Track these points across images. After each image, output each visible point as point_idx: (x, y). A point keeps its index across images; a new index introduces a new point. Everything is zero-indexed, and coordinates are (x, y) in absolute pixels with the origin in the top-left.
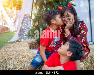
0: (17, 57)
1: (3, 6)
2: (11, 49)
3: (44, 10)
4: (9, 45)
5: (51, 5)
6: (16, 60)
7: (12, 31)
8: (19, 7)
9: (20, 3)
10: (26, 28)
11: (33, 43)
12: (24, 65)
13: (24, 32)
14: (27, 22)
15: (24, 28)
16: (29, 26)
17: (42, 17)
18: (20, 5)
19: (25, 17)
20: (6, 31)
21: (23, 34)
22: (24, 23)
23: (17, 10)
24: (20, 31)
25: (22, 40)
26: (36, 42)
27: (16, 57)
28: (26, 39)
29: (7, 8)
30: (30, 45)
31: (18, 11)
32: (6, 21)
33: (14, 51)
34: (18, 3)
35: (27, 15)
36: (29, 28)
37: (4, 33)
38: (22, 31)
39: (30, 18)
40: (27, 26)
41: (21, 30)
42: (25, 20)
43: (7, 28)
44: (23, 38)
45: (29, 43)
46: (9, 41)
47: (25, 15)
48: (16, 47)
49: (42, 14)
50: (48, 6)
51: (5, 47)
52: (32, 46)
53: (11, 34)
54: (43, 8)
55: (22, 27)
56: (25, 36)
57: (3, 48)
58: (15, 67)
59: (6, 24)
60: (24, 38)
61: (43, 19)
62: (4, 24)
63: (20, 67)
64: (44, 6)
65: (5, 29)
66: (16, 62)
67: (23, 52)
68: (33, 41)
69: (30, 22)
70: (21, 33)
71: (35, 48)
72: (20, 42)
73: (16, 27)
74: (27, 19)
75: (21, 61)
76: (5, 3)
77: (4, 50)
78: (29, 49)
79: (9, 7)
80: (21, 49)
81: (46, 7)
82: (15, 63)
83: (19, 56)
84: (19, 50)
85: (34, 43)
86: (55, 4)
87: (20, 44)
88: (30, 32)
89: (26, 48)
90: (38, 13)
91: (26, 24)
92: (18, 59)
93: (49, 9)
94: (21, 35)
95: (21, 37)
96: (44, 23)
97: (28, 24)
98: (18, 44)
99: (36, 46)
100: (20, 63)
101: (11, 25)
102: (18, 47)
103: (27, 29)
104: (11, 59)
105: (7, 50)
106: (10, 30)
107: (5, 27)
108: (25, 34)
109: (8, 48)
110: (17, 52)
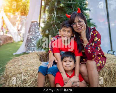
0: (28, 71)
1: (4, 12)
2: (19, 62)
3: (55, 17)
4: (17, 57)
5: (63, 11)
6: (27, 74)
7: (17, 42)
8: (24, 12)
9: (25, 7)
10: (34, 37)
11: (43, 55)
12: (36, 79)
13: (32, 42)
14: (35, 30)
15: (31, 37)
16: (38, 35)
17: (53, 25)
18: (25, 9)
19: (32, 25)
20: (9, 42)
21: (31, 45)
22: (31, 31)
23: (22, 15)
24: (27, 41)
25: (30, 52)
26: (47, 53)
27: (26, 71)
28: (34, 50)
29: (9, 14)
30: (40, 57)
31: (23, 17)
32: (7, 30)
33: (24, 65)
34: (22, 7)
35: (35, 22)
36: (38, 38)
37: (7, 44)
38: (29, 41)
39: (38, 25)
40: (35, 35)
41: (28, 39)
42: (33, 28)
43: (11, 38)
44: (30, 49)
45: (39, 55)
46: (14, 53)
47: (33, 22)
48: (25, 60)
49: (53, 21)
50: (59, 12)
51: (12, 60)
52: (42, 58)
53: (16, 45)
54: (54, 14)
55: (29, 36)
56: (32, 47)
57: (9, 62)
58: (25, 82)
59: (7, 32)
60: (32, 49)
61: (54, 27)
62: (6, 33)
63: (31, 82)
64: (55, 12)
65: (7, 39)
66: (27, 76)
67: (34, 66)
68: (43, 53)
69: (38, 30)
70: (28, 43)
71: (45, 60)
72: (29, 54)
73: (21, 36)
74: (35, 27)
75: (32, 75)
76: (6, 8)
77: (12, 64)
78: (39, 62)
79: (11, 12)
80: (31, 62)
81: (57, 14)
82: (25, 78)
83: (29, 70)
84: (29, 63)
85: (45, 55)
86: (67, 9)
87: (29, 56)
88: (40, 42)
89: (36, 61)
90: (48, 20)
91: (33, 33)
92: (28, 73)
93: (60, 16)
94: (28, 45)
95: (28, 48)
96: (55, 32)
97: (36, 33)
98: (27, 57)
99: (46, 58)
100: (31, 77)
101: (14, 34)
102: (27, 60)
103: (35, 39)
104: (21, 73)
105: (16, 64)
106: (14, 40)
107: (8, 37)
108: (33, 44)
109: (16, 61)
110: (26, 65)
